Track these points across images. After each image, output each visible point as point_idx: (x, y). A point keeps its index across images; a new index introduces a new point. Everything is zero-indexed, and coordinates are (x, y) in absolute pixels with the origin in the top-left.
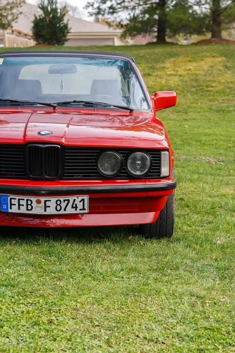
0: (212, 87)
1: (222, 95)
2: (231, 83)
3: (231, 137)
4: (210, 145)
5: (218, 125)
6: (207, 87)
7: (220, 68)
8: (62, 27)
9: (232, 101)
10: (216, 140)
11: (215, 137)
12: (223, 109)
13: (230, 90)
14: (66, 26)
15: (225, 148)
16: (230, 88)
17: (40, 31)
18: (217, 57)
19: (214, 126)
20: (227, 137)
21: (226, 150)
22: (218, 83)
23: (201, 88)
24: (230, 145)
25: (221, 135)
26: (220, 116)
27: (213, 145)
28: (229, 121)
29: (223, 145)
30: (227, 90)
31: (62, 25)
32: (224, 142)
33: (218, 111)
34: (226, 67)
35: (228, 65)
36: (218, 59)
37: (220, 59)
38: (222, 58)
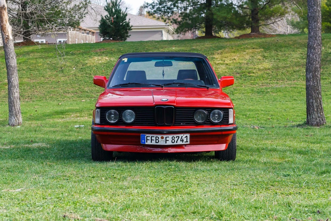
0: (253, 73)
1: (262, 79)
2: (269, 69)
3: (269, 111)
4: (253, 117)
5: (259, 103)
6: (249, 73)
7: (259, 57)
8: (125, 25)
9: (270, 84)
10: (258, 114)
11: (256, 112)
12: (263, 90)
13: (267, 75)
14: (128, 25)
15: (265, 119)
16: (268, 74)
17: (106, 29)
18: (256, 49)
19: (256, 103)
20: (266, 111)
21: (266, 121)
22: (258, 70)
23: (244, 74)
24: (269, 117)
25: (262, 110)
26: (261, 96)
27: (256, 117)
28: (268, 100)
29: (264, 117)
30: (265, 76)
31: (124, 24)
32: (264, 115)
33: (258, 92)
34: (264, 57)
35: (266, 55)
36: (257, 50)
37: (259, 50)
38: (261, 49)
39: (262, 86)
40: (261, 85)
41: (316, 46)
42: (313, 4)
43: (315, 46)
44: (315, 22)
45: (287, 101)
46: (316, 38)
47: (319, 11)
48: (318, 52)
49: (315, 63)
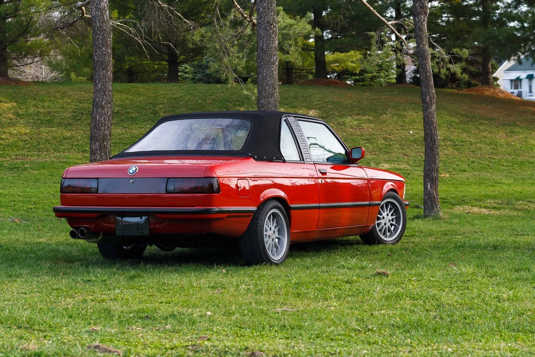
1: (15, 149)
2: (26, 134)
3: (31, 198)
4: (7, 206)
5: (13, 185)
7: (10, 115)
9: (27, 156)
10: (14, 201)
11: (12, 199)
12: (17, 166)
13: (23, 142)
15: (25, 209)
16: (24, 141)
18: (6, 102)
19: (8, 185)
20: (26, 198)
21: (27, 211)
22: (8, 135)
24: (30, 206)
25: (19, 196)
26: (15, 175)
27: (11, 206)
28: (26, 181)
29: (23, 206)
30: (21, 144)
32: (24, 203)
33: (11, 169)
34: (18, 115)
35: (20, 112)
36: (6, 105)
37: (9, 105)
38: (12, 104)
39: (16, 159)
40: (14, 157)
41: (105, 104)
42: (102, 44)
43: (103, 104)
44: (103, 70)
45: (55, 183)
46: (104, 92)
47: (109, 55)
48: (108, 112)
49: (103, 128)
